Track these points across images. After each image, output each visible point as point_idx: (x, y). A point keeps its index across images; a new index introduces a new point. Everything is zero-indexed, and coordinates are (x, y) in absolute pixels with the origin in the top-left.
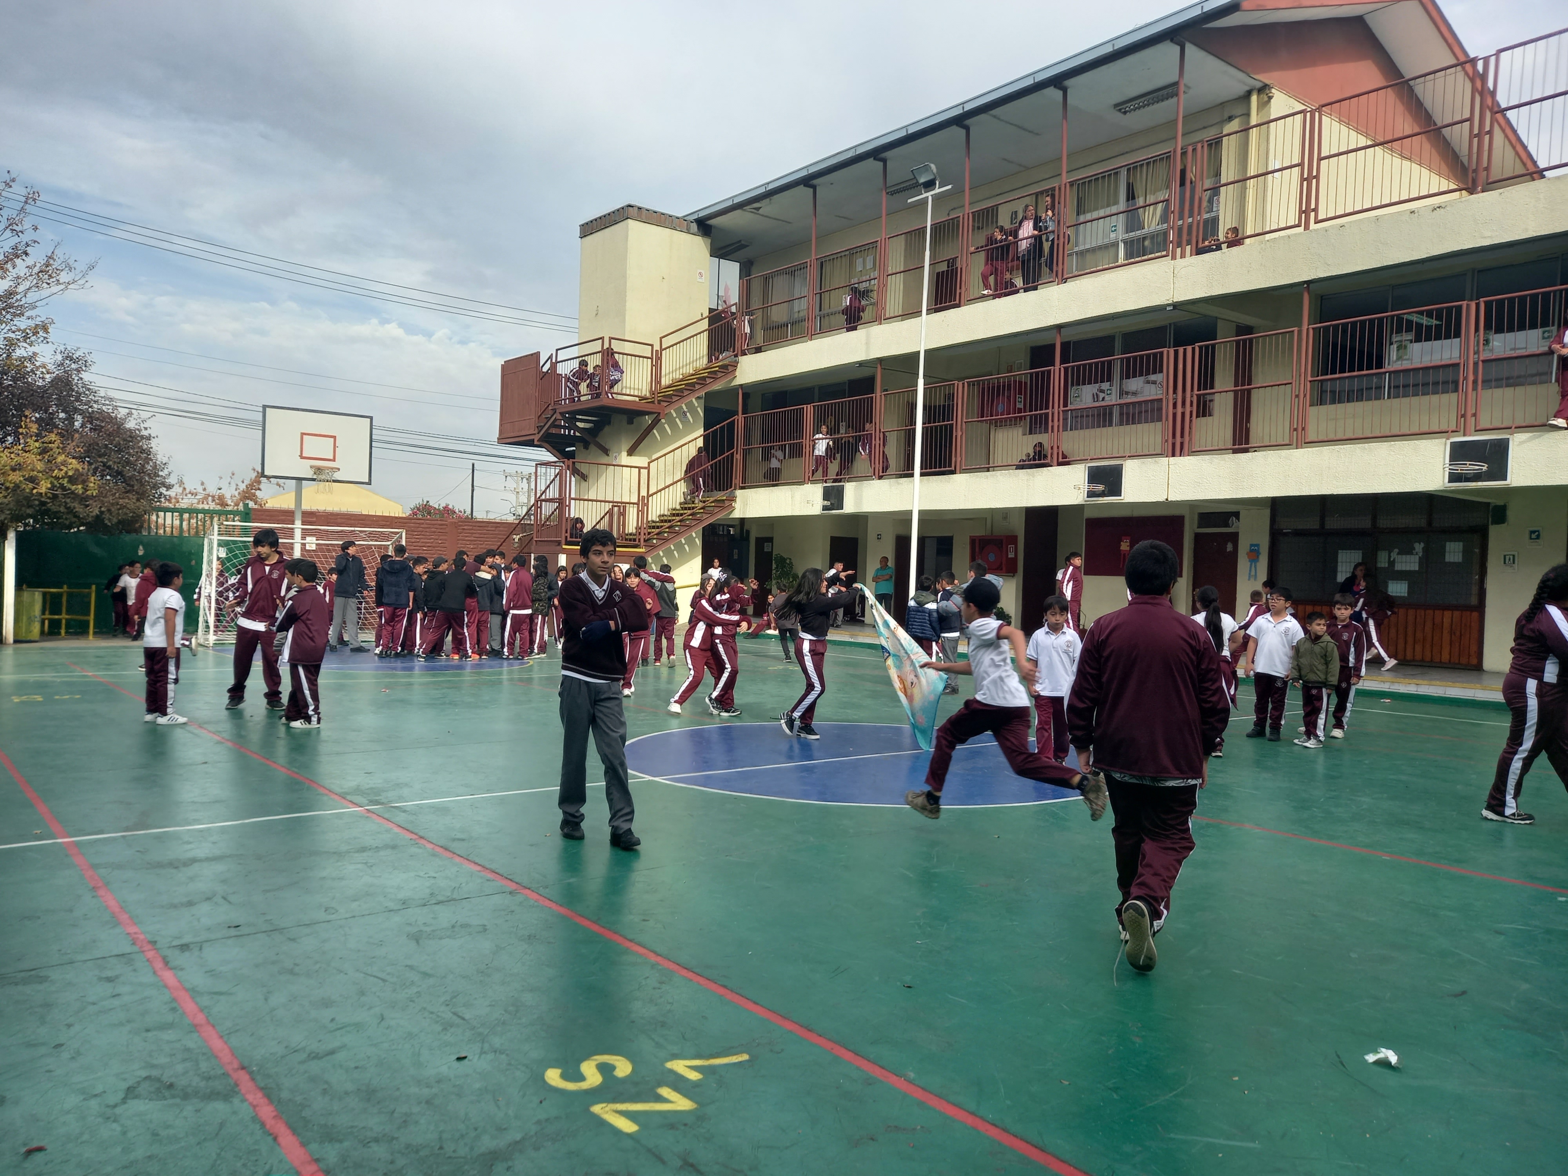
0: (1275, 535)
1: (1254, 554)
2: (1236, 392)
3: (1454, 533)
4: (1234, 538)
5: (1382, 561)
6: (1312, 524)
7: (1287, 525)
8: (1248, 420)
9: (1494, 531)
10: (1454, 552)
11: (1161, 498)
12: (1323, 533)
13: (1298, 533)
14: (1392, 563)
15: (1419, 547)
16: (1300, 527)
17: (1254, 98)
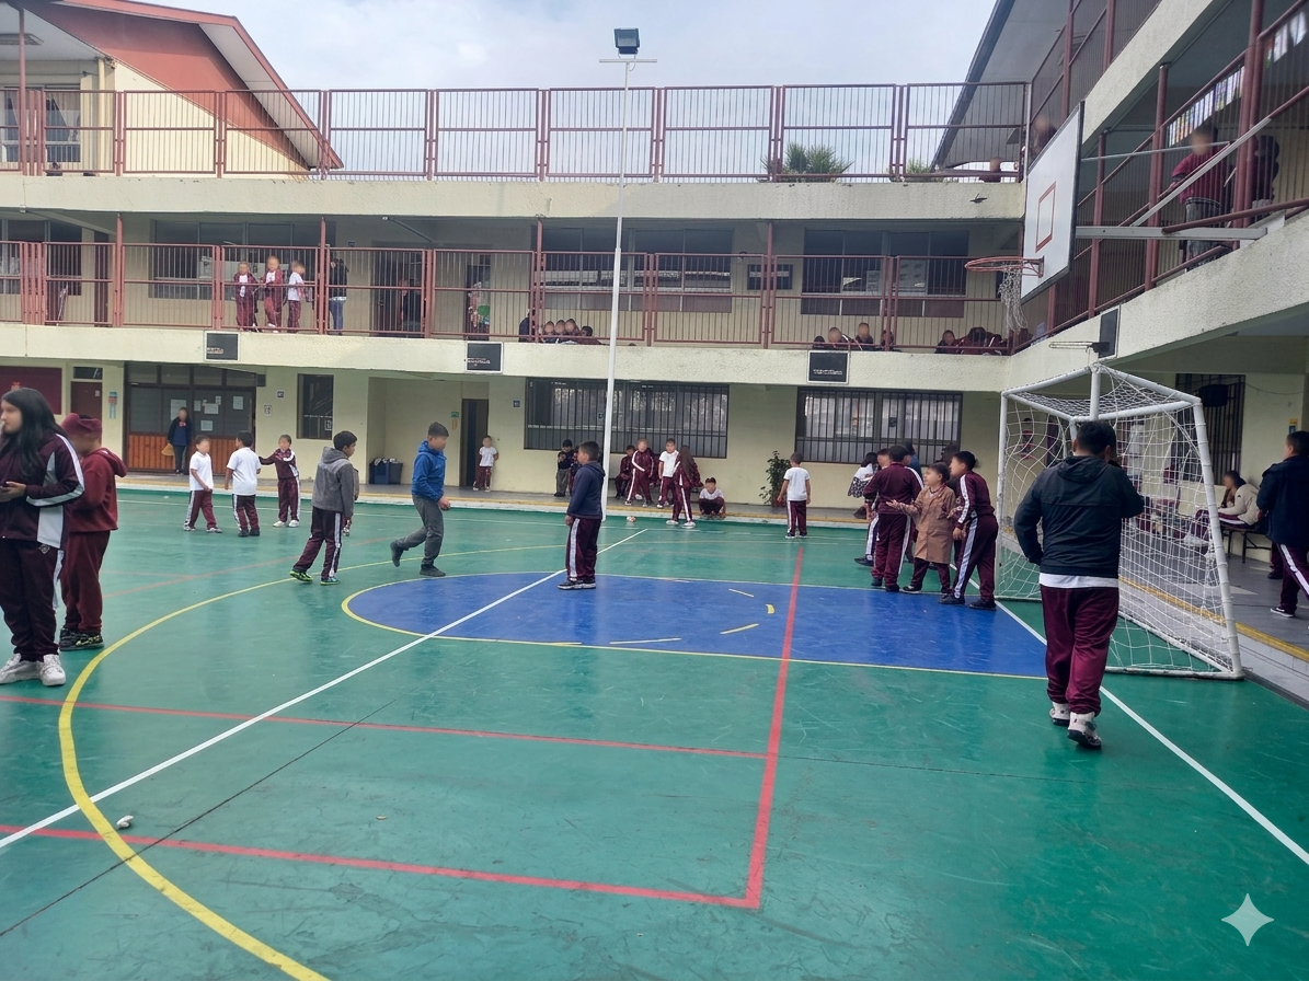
0: (127, 385)
1: (113, 399)
2: (96, 282)
3: (239, 390)
4: (99, 387)
5: (197, 408)
6: (152, 379)
7: (135, 379)
8: (106, 301)
9: (259, 390)
10: (238, 403)
11: (21, 354)
12: (159, 386)
13: (141, 386)
14: (203, 408)
15: (218, 399)
16: (145, 381)
17: (102, 65)
